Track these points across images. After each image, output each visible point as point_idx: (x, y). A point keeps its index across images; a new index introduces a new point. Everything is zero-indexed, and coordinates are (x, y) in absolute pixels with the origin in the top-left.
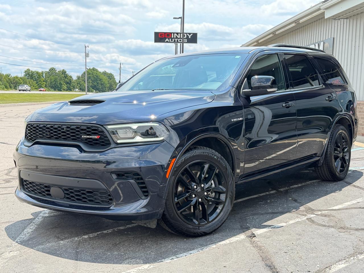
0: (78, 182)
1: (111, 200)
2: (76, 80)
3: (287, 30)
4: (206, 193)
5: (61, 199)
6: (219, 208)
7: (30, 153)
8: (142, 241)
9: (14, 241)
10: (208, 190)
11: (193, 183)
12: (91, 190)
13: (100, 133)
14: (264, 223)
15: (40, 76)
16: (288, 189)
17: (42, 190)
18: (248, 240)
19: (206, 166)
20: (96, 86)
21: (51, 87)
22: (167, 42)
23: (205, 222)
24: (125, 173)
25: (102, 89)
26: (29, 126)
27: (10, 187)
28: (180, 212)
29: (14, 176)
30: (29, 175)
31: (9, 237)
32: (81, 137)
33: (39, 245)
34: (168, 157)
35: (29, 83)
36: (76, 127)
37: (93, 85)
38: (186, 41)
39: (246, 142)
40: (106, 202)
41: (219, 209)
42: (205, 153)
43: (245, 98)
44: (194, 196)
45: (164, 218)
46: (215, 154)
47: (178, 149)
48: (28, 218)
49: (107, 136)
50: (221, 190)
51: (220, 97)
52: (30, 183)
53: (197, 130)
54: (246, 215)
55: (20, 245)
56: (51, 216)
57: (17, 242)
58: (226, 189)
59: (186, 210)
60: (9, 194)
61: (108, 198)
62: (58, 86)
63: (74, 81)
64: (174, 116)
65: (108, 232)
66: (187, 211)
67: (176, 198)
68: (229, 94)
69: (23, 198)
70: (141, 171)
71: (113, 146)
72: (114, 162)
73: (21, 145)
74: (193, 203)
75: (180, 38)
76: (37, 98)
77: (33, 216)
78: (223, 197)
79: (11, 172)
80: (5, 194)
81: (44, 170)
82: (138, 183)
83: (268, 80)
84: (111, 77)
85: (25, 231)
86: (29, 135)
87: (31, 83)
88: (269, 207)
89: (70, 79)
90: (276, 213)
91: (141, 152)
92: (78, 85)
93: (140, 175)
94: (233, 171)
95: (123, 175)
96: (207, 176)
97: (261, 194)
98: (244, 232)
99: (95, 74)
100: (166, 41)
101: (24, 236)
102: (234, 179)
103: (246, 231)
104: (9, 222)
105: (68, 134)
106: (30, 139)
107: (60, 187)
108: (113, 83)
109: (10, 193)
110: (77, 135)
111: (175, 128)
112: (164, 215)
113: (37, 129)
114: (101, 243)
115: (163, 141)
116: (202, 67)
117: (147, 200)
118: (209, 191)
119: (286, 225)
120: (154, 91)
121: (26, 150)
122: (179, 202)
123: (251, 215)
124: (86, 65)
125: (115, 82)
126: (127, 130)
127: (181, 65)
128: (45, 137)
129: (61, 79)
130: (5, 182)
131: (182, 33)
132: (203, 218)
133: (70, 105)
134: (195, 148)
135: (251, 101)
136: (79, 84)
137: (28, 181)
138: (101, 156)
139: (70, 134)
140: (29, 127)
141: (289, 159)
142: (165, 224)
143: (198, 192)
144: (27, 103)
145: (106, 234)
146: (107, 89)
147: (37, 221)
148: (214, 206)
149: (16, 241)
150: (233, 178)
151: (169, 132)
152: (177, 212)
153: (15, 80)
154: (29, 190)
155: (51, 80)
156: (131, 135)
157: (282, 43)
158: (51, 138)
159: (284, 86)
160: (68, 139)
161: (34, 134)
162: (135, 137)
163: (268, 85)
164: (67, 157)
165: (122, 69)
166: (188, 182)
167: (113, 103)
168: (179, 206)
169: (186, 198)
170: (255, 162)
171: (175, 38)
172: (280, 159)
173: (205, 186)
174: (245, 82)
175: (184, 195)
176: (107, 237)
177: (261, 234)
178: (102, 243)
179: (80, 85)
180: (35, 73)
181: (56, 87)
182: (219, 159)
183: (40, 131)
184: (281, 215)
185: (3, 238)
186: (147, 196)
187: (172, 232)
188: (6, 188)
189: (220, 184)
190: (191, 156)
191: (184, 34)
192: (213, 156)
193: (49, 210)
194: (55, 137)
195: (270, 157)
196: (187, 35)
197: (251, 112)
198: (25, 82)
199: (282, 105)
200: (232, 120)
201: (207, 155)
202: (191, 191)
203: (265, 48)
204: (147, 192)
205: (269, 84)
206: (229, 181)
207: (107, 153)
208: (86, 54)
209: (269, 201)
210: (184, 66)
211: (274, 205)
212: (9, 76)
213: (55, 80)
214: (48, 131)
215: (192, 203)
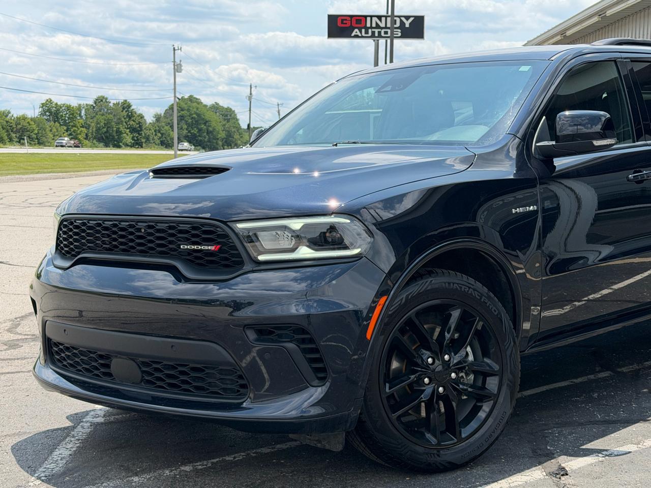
0: (172, 346)
1: (244, 386)
2: (152, 124)
3: (631, 6)
4: (453, 375)
5: (135, 384)
6: (484, 408)
7: (65, 284)
8: (311, 481)
9: (33, 476)
10: (459, 368)
11: (424, 351)
12: (199, 366)
13: (219, 240)
14: (587, 443)
15: (75, 114)
16: (639, 370)
17: (93, 364)
18: (550, 481)
19: (456, 314)
20: (196, 137)
21: (98, 139)
22: (356, 36)
23: (454, 440)
24: (276, 328)
25: (209, 144)
26: (65, 223)
27: (18, 359)
28: (396, 417)
29: (25, 335)
30: (65, 330)
31: (21, 468)
32: (180, 248)
33: (87, 485)
34: (371, 294)
35: (51, 131)
36: (167, 225)
37: (189, 134)
38: (400, 34)
39: (544, 262)
40: (232, 390)
41: (484, 411)
42: (452, 284)
43: (542, 161)
44: (426, 380)
45: (361, 429)
46: (474, 287)
47: (393, 276)
48: (61, 427)
49: (235, 246)
50: (488, 368)
51: (486, 159)
52: (67, 349)
53: (436, 233)
54: (545, 425)
55: (46, 485)
56: (111, 423)
57: (39, 478)
58: (500, 367)
59: (409, 412)
60: (17, 372)
61: (237, 382)
62: (113, 136)
63: (147, 125)
64: (382, 201)
65: (237, 459)
66: (411, 414)
67: (387, 385)
68: (505, 153)
69: (49, 380)
70: (310, 323)
71: (247, 267)
72: (250, 304)
73: (48, 265)
74: (424, 397)
75: (386, 27)
76: (67, 163)
77: (71, 421)
78: (492, 383)
79: (19, 324)
80: (8, 373)
81: (96, 320)
82: (304, 351)
83: (594, 120)
84: (230, 116)
85: (55, 453)
86: (65, 243)
87: (54, 130)
88: (597, 408)
89: (139, 122)
90: (614, 422)
91: (309, 282)
92: (156, 135)
93: (308, 333)
94: (515, 324)
95: (271, 333)
96: (456, 336)
97: (576, 378)
98: (540, 463)
99: (195, 110)
100: (353, 35)
101: (53, 465)
102: (517, 343)
103: (546, 462)
104: (19, 434)
105: (150, 241)
106: (68, 252)
107: (132, 357)
108: (233, 130)
109: (19, 372)
110: (171, 242)
111: (385, 227)
112: (360, 422)
113: (84, 231)
114: (221, 482)
115: (358, 257)
116: (442, 92)
117: (324, 387)
118: (461, 369)
119: (638, 449)
120: (336, 145)
121: (58, 277)
122: (393, 394)
123: (556, 426)
124: (175, 89)
125: (238, 128)
126: (279, 232)
127: (397, 88)
128: (100, 249)
129: (119, 122)
130: (7, 347)
131: (389, 16)
132: (448, 430)
133: (154, 177)
134: (430, 273)
135: (555, 167)
136: (159, 132)
137: (62, 344)
138: (221, 291)
139: (154, 242)
140: (65, 226)
141: (641, 301)
142: (362, 443)
143: (436, 372)
144: (48, 174)
145: (231, 462)
146: (220, 143)
147: (81, 434)
148: (472, 405)
149: (36, 475)
150: (515, 342)
151: (373, 237)
152: (390, 416)
153: (20, 124)
154: (64, 365)
155: (98, 123)
156: (287, 243)
157: (623, 36)
158: (112, 250)
159: (631, 132)
160: (151, 252)
161: (76, 240)
162: (297, 248)
163: (594, 131)
164: (144, 292)
165: (253, 97)
166: (413, 348)
167: (249, 173)
168: (395, 403)
169: (410, 385)
170: (562, 307)
171: (374, 28)
172: (620, 301)
173: (452, 360)
174: (542, 124)
175: (406, 377)
176: (233, 470)
177: (580, 468)
178: (224, 482)
179: (162, 134)
180: (64, 108)
181: (109, 138)
182: (483, 298)
183: (89, 235)
184: (625, 427)
185: (7, 468)
186: (323, 380)
187: (379, 461)
188: (10, 359)
189: (486, 354)
190: (421, 291)
191: (395, 18)
192: (470, 292)
193: (107, 408)
194: (121, 247)
195: (597, 295)
196: (401, 20)
197: (551, 194)
198: (41, 128)
199: (627, 177)
200: (514, 211)
201: (457, 289)
202: (420, 369)
203: (586, 48)
204: (323, 370)
205: (598, 128)
206: (506, 347)
207: (234, 283)
208: (174, 65)
209: (596, 395)
210: (403, 89)
211: (607, 405)
212: (7, 116)
213: (107, 123)
214: (107, 234)
215: (422, 396)
